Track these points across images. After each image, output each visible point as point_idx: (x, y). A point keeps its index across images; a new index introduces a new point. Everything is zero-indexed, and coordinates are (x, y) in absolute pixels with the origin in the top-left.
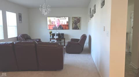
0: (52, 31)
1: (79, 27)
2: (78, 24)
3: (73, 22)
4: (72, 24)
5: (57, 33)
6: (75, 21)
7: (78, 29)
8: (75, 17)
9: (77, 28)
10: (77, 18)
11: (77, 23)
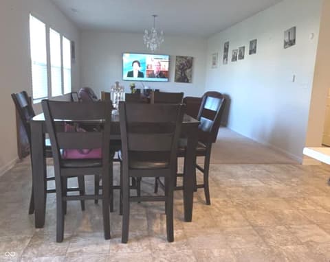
0: (136, 85)
1: (189, 78)
2: (188, 71)
3: (176, 66)
4: (176, 71)
5: (146, 88)
6: (181, 64)
7: (188, 82)
8: (182, 57)
9: (186, 80)
10: (186, 58)
11: (186, 69)
